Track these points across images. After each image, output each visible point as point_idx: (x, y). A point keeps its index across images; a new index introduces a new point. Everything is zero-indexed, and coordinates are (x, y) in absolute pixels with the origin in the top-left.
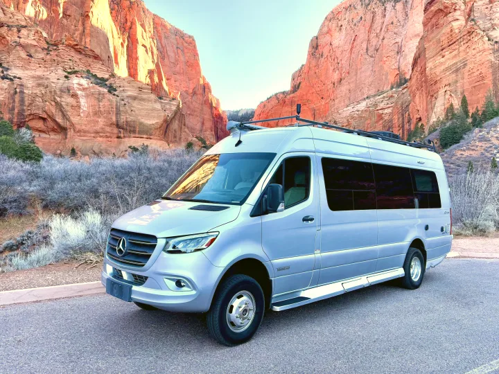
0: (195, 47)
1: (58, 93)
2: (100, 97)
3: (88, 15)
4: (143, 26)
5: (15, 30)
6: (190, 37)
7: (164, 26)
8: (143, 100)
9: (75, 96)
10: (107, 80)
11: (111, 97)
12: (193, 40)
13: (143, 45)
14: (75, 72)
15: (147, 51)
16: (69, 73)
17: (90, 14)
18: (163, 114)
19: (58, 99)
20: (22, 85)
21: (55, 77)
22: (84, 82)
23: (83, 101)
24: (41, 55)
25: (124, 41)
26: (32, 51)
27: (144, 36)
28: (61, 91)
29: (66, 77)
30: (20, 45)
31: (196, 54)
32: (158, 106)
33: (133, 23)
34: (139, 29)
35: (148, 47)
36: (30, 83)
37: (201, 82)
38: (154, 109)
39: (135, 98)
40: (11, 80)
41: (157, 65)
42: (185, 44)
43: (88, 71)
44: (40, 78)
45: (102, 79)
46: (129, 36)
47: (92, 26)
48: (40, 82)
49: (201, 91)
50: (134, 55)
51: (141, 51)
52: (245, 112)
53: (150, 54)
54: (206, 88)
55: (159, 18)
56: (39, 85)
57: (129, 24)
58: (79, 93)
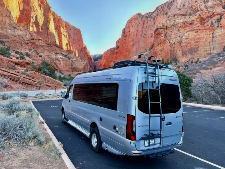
0: (80, 33)
1: (55, 60)
2: (66, 61)
3: (48, 28)
5: (38, 41)
6: (78, 29)
7: (69, 26)
8: (78, 61)
10: (67, 55)
11: (69, 61)
12: (80, 30)
14: (58, 53)
20: (44, 58)
21: (53, 55)
23: (62, 62)
24: (47, 48)
26: (44, 47)
27: (64, 31)
28: (56, 59)
29: (56, 55)
30: (40, 45)
33: (60, 27)
34: (62, 29)
35: (65, 35)
36: (46, 57)
39: (76, 61)
40: (41, 57)
42: (77, 32)
43: (61, 53)
44: (48, 56)
45: (65, 55)
47: (50, 32)
48: (49, 57)
50: (61, 39)
51: (63, 37)
53: (66, 37)
55: (67, 23)
56: (49, 58)
57: (58, 27)
58: (60, 60)
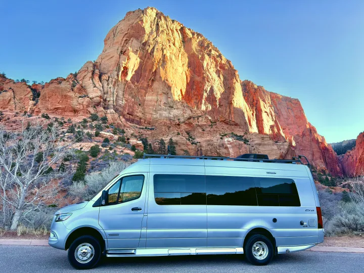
0: (300, 105)
1: (218, 147)
2: (239, 147)
3: (231, 103)
4: (264, 101)
5: (196, 119)
6: (295, 100)
7: (278, 97)
8: (265, 145)
9: (226, 148)
10: (243, 136)
11: (246, 146)
12: (298, 101)
13: (266, 112)
14: (225, 135)
15: (268, 115)
16: (223, 136)
17: (233, 102)
18: (279, 152)
19: (218, 151)
20: (201, 146)
21: (216, 139)
22: (230, 139)
23: (231, 150)
24: (208, 129)
25: (254, 112)
26: (204, 128)
27: (265, 107)
28: (219, 146)
29: (221, 138)
30: (199, 126)
31: (301, 110)
32: (275, 147)
33: (258, 101)
34: (262, 103)
35: (268, 111)
36: (204, 144)
37: (308, 127)
38: (272, 150)
39: (260, 144)
40: (196, 144)
41: (276, 122)
42: (293, 105)
43: (232, 133)
44: (209, 141)
45: (240, 136)
46: (256, 109)
47: (234, 108)
48: (210, 143)
49: (308, 133)
50: (260, 119)
51: (264, 115)
52: (348, 142)
53: (270, 116)
54: (312, 130)
55: (274, 94)
56: (208, 145)
57: (255, 102)
58: (229, 146)
